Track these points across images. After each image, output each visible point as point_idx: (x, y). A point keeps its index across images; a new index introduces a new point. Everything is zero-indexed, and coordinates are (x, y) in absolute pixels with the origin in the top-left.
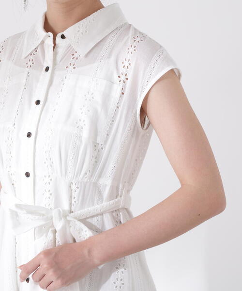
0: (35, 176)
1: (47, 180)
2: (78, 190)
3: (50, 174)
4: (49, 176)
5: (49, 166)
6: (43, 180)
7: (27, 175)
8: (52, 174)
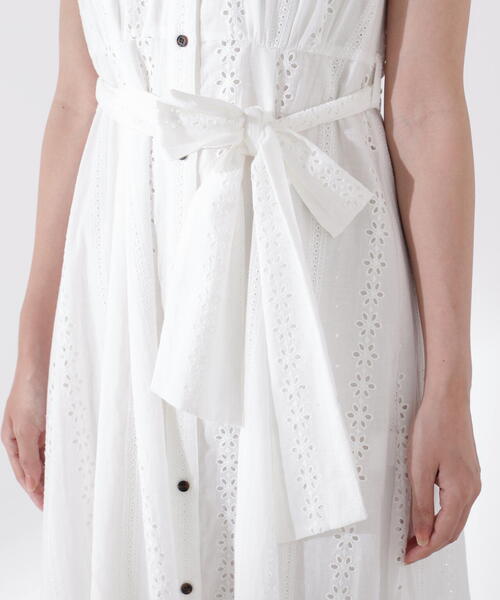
0: (200, 43)
1: (228, 50)
2: (294, 72)
3: (236, 38)
4: (234, 42)
5: (235, 20)
6: (219, 51)
7: (182, 41)
8: (241, 36)
